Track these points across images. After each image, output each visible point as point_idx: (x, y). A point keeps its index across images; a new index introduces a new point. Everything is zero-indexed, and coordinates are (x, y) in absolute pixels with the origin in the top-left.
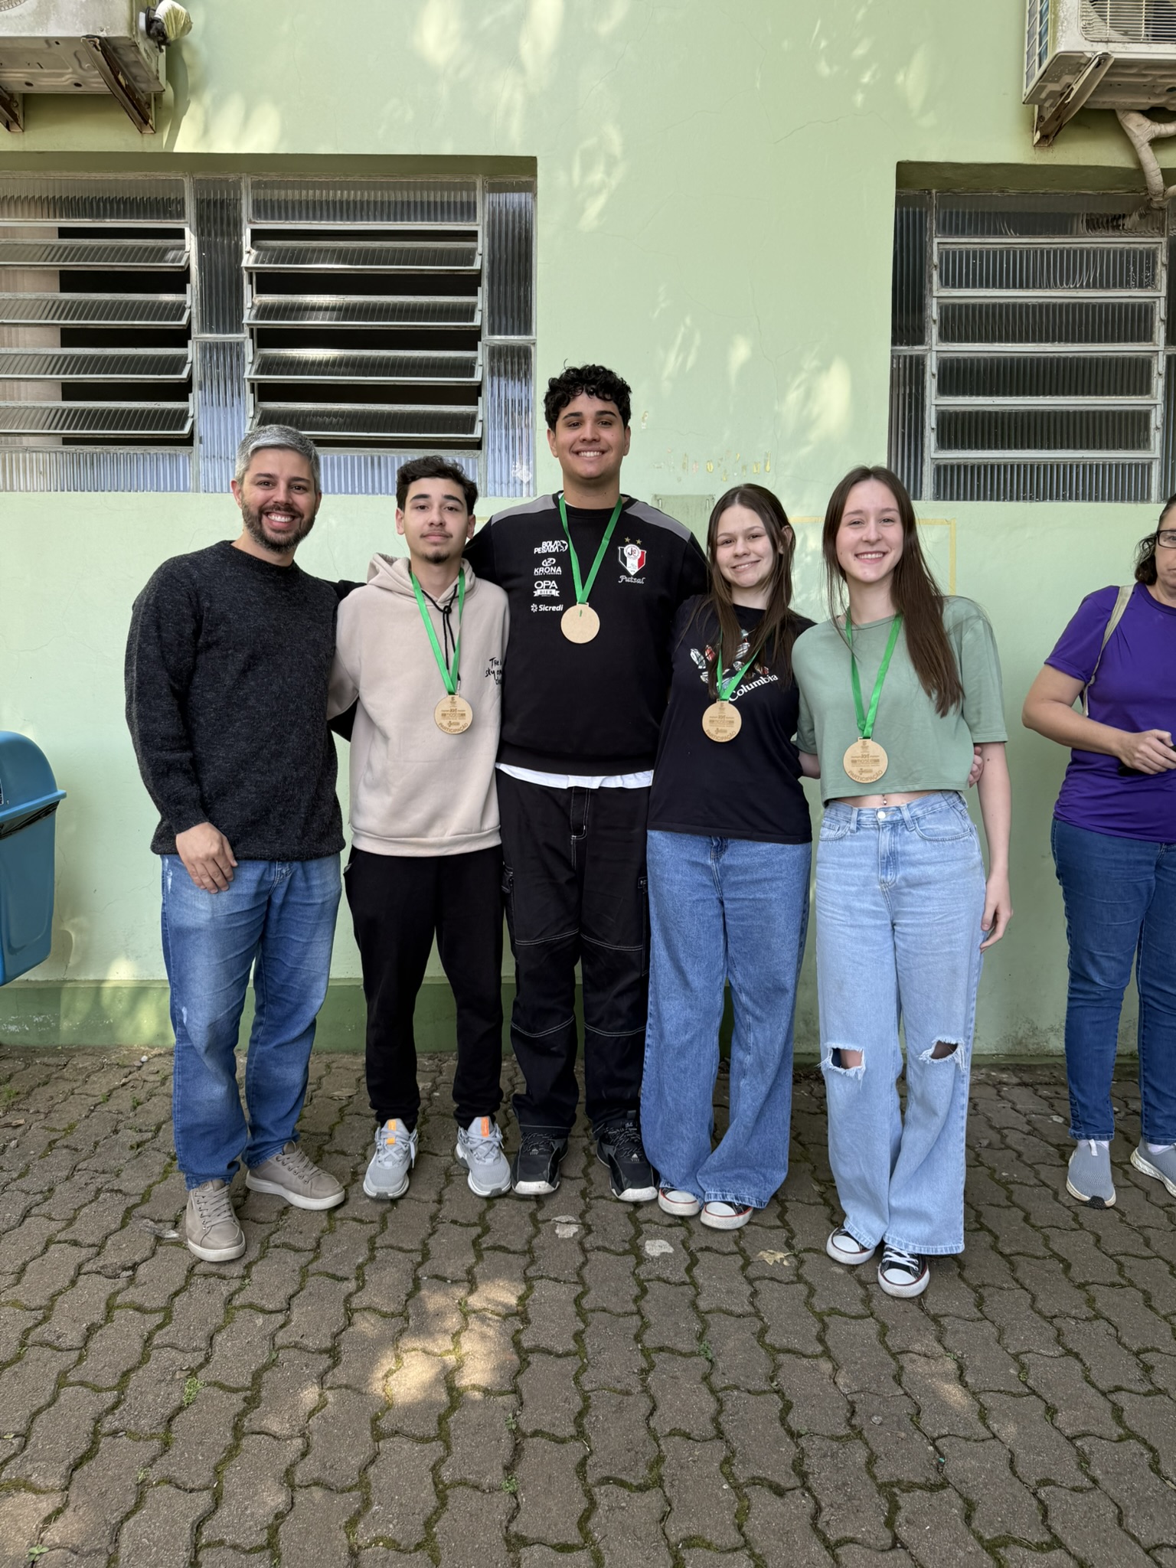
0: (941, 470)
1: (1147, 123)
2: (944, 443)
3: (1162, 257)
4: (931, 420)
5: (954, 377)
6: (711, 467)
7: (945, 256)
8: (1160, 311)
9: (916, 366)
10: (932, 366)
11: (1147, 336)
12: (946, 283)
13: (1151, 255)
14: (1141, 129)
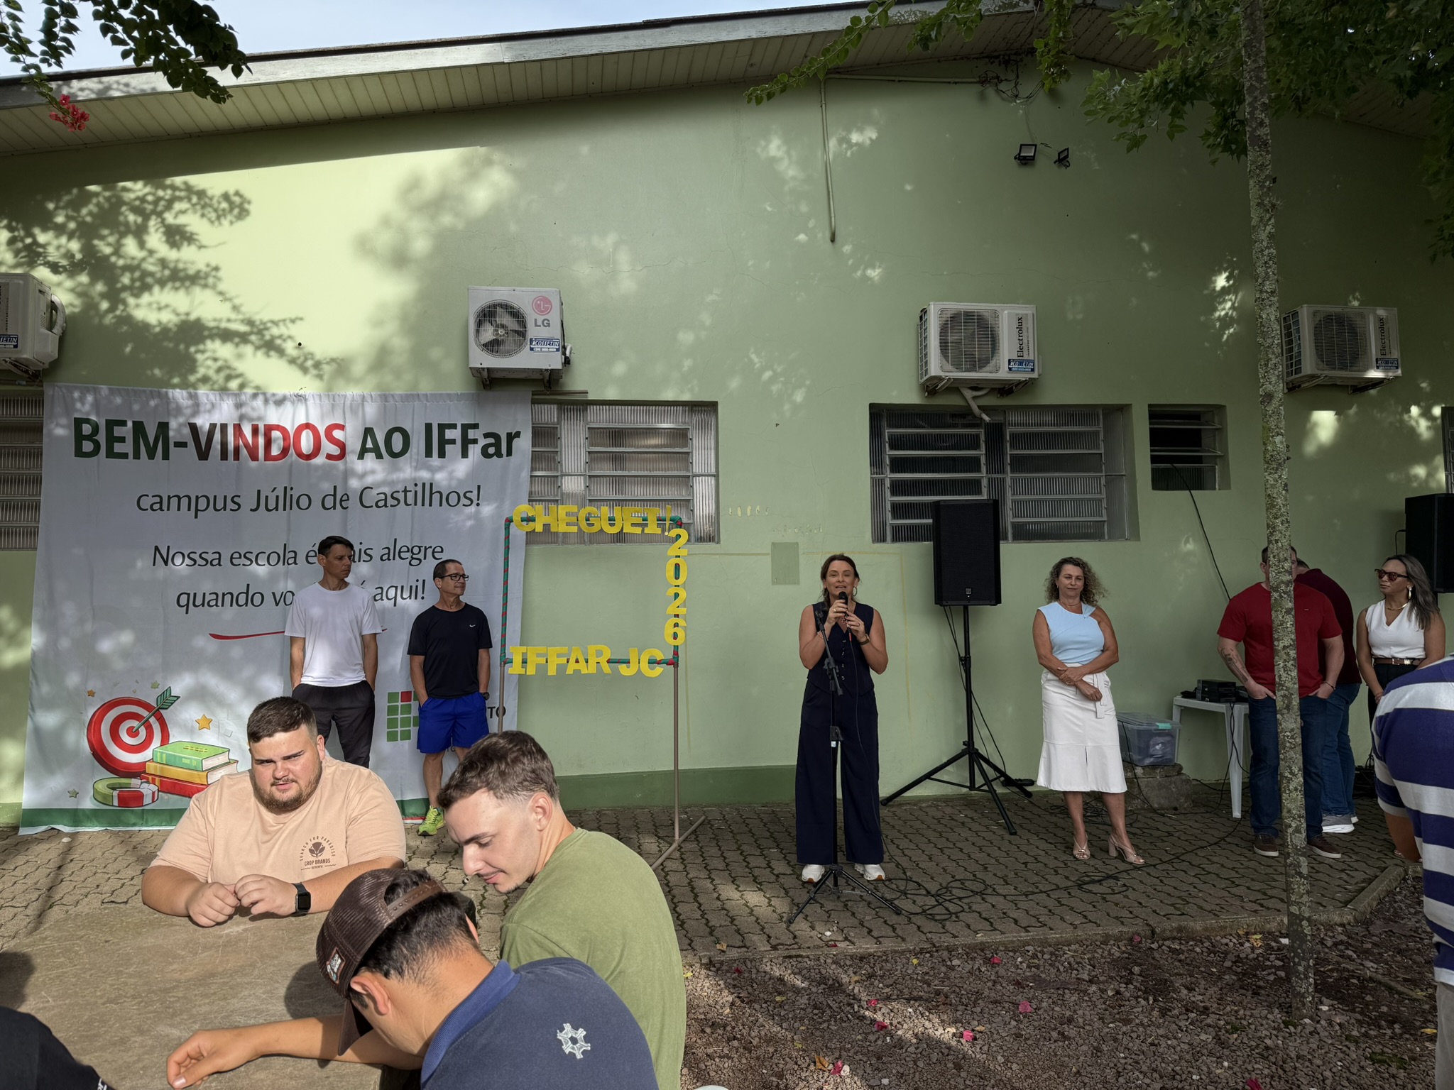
0: (896, 529)
1: (970, 391)
2: (895, 516)
3: (982, 437)
4: (889, 507)
5: (898, 488)
6: (796, 531)
7: (892, 437)
8: (983, 460)
9: (882, 482)
10: (888, 484)
11: (979, 470)
12: (892, 448)
13: (978, 436)
14: (969, 394)
